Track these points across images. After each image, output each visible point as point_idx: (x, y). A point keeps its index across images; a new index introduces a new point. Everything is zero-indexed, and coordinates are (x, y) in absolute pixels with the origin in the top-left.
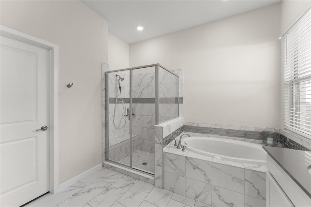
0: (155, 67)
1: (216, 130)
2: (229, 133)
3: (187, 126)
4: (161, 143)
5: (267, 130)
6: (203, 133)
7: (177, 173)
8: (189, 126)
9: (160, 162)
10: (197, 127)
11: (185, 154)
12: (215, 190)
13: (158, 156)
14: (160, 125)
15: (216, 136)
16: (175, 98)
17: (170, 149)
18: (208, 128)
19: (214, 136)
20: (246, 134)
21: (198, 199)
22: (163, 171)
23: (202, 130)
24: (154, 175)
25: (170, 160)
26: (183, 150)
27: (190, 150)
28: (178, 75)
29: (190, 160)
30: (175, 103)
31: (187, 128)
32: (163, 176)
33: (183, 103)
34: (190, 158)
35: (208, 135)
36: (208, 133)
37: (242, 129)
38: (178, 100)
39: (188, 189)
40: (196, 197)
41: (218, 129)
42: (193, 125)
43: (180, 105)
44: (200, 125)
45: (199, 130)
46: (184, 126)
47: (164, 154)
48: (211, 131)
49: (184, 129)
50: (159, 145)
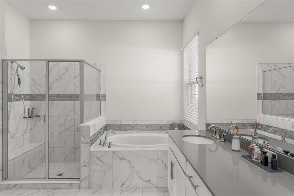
0: (79, 62)
1: (138, 126)
2: (148, 127)
3: (110, 125)
4: (87, 142)
5: (174, 122)
6: (125, 130)
7: (105, 169)
8: (112, 125)
9: (86, 162)
10: (120, 125)
11: (112, 149)
12: (138, 173)
13: (84, 157)
14: (86, 124)
15: (138, 131)
16: (97, 94)
17: (95, 147)
18: (130, 125)
19: (136, 131)
20: (161, 127)
21: (124, 186)
22: (90, 171)
23: (124, 127)
24: (79, 178)
25: (97, 158)
26: (109, 147)
27: (115, 146)
28: (100, 69)
29: (117, 153)
30: (96, 100)
31: (110, 127)
32: (89, 176)
33: (105, 100)
34: (117, 151)
35: (130, 131)
36: (131, 130)
37: (158, 123)
38: (100, 97)
39: (115, 180)
40: (122, 185)
41: (140, 125)
42: (116, 124)
43: (102, 102)
44: (123, 123)
45: (122, 127)
46: (106, 124)
47: (91, 153)
48: (133, 127)
49: (106, 128)
50: (86, 145)
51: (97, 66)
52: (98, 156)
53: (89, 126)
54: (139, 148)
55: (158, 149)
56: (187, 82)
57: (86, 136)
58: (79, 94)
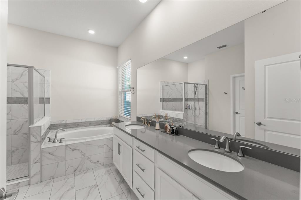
1: (82, 123)
2: (91, 124)
3: (55, 124)
4: (38, 141)
5: (112, 118)
6: (71, 128)
7: (57, 161)
8: (57, 124)
9: (37, 159)
10: (65, 123)
11: (64, 143)
12: (88, 158)
13: (34, 155)
14: (36, 124)
15: (82, 128)
16: (40, 98)
17: (46, 145)
18: (75, 123)
19: (80, 128)
20: (101, 123)
21: (76, 171)
22: (41, 166)
23: (70, 125)
24: (28, 176)
25: (50, 153)
26: (60, 142)
27: (66, 141)
28: (44, 75)
29: (69, 146)
30: (39, 103)
31: (55, 126)
32: (41, 171)
33: (50, 103)
34: (70, 145)
35: (75, 128)
36: (76, 127)
37: (100, 120)
38: (44, 101)
39: (68, 168)
40: (75, 171)
41: (84, 122)
42: (61, 123)
43: (47, 105)
44: (68, 122)
45: (68, 125)
46: (51, 125)
47: (42, 151)
48: (78, 125)
49: (52, 127)
50: (37, 144)
51: (42, 72)
52: (50, 151)
53: (41, 127)
54: (88, 139)
55: (104, 137)
56: (121, 90)
57: (37, 136)
58: (27, 98)
